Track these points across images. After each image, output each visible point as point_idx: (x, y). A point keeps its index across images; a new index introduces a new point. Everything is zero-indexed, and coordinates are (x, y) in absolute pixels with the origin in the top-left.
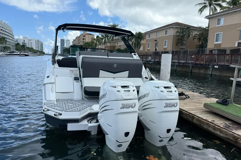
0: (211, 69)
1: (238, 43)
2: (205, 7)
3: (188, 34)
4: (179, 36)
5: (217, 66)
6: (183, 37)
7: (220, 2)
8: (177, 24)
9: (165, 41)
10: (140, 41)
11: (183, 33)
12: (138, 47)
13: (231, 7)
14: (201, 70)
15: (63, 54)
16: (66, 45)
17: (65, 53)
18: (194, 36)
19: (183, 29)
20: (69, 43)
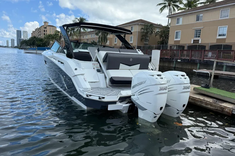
0: (175, 62)
1: (194, 40)
2: (165, 7)
3: (151, 31)
4: (143, 32)
5: (180, 60)
6: (147, 33)
7: (178, 4)
8: (141, 21)
9: (131, 37)
10: (107, 36)
11: (147, 29)
12: (104, 41)
13: (187, 8)
14: (165, 64)
15: (21, 46)
16: (24, 36)
17: (23, 45)
18: (156, 33)
19: (147, 26)
20: (27, 34)
